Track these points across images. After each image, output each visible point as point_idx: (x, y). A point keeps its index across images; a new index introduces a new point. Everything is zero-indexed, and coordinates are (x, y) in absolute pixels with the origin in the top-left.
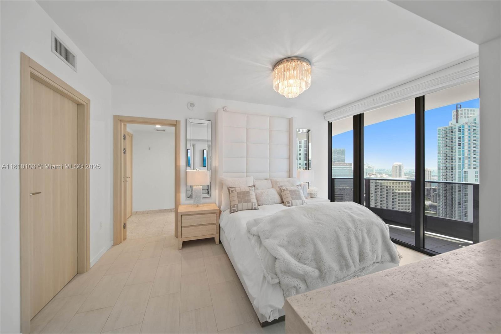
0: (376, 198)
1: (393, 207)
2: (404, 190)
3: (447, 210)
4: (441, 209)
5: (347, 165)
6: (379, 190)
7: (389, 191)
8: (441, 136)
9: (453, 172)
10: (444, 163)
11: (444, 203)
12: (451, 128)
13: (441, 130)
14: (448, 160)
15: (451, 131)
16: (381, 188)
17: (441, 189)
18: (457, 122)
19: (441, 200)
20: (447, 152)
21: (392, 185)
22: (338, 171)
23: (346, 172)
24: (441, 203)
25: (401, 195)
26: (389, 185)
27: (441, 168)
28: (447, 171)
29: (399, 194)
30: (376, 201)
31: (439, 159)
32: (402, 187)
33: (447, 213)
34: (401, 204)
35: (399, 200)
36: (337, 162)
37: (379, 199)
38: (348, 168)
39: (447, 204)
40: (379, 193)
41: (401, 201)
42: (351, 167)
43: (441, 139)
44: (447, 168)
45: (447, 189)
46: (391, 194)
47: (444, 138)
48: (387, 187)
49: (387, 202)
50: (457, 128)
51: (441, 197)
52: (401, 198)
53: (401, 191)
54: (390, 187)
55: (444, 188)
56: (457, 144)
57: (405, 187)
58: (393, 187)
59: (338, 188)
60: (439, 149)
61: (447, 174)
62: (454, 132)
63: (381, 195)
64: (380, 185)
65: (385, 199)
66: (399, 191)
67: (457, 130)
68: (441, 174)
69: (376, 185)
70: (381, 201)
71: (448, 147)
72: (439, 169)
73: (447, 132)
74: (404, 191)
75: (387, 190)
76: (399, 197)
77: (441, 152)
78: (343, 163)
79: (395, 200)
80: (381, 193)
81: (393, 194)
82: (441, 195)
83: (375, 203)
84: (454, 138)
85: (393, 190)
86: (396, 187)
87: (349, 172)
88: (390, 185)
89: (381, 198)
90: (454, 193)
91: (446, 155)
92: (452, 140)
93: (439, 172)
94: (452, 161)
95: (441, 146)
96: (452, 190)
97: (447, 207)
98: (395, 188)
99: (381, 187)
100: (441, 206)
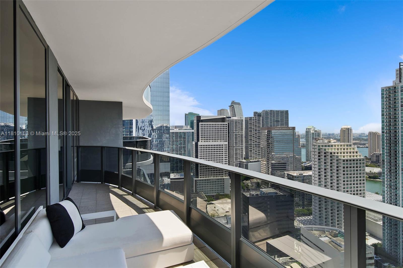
0: (319, 166)
1: (338, 175)
2: (349, 156)
3: (391, 177)
4: (386, 176)
5: (290, 129)
6: (323, 157)
7: (333, 157)
8: (385, 97)
9: (396, 135)
10: (388, 126)
11: (388, 170)
12: (394, 88)
13: (385, 90)
14: (391, 123)
15: (394, 91)
16: (325, 155)
17: (386, 154)
18: (400, 82)
19: (386, 167)
20: (390, 113)
21: (336, 151)
22: (280, 136)
23: (288, 137)
24: (386, 170)
25: (346, 162)
26: (333, 151)
27: (385, 132)
28: (390, 135)
29: (344, 161)
30: (319, 169)
31: (383, 122)
32: (347, 153)
33: (391, 180)
34: (346, 173)
35: (344, 168)
36: (279, 126)
37: (323, 167)
38: (292, 132)
39: (391, 171)
40: (323, 160)
41: (346, 169)
42: (294, 131)
43: (385, 100)
44: (390, 131)
45: (391, 154)
46: (335, 161)
47: (387, 99)
48: (331, 153)
49: (331, 170)
50: (399, 87)
51: (386, 164)
52: (346, 166)
53: (346, 158)
54: (334, 153)
55: (388, 153)
56: (400, 106)
57: (350, 153)
58: (338, 153)
59: (281, 155)
60: (382, 111)
61: (390, 138)
62: (397, 93)
63: (325, 163)
64: (324, 151)
65: (329, 167)
66: (343, 157)
67: (400, 91)
68: (385, 138)
69: (319, 151)
70: (325, 170)
71: (391, 109)
72: (383, 132)
73: (390, 92)
74: (349, 158)
75: (331, 157)
76: (344, 164)
77: (385, 114)
78: (286, 127)
79: (340, 168)
80: (325, 160)
81: (337, 161)
82: (386, 160)
83: (319, 172)
84: (397, 99)
85: (337, 157)
86: (341, 153)
87: (292, 137)
88: (335, 151)
89: (325, 166)
90: (398, 158)
91: (390, 117)
92: (395, 101)
93: (383, 135)
94: (396, 124)
95: (385, 107)
96: (396, 155)
97: (391, 174)
98: (339, 154)
99: (325, 153)
100: (386, 173)
